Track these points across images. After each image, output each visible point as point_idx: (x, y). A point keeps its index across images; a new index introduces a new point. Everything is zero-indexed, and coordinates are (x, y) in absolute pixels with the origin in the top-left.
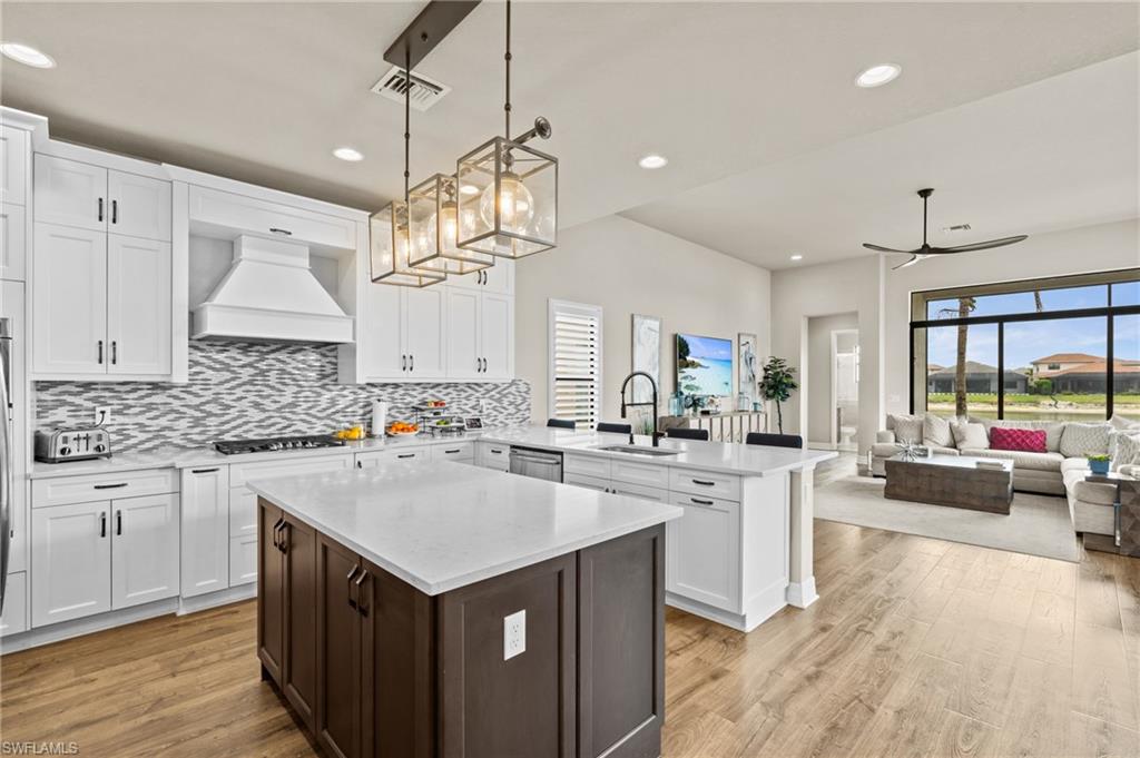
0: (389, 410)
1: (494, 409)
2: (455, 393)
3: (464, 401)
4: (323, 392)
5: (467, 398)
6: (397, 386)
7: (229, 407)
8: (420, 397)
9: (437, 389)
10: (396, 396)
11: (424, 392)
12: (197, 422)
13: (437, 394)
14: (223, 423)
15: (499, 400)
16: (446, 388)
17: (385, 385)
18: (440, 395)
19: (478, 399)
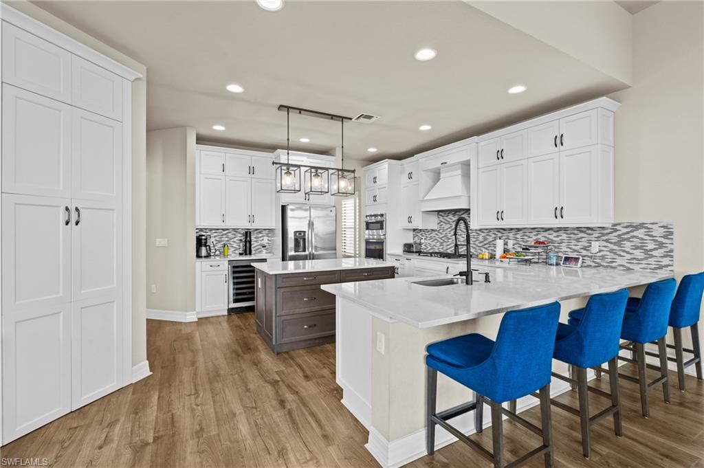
0: (514, 245)
1: (611, 251)
2: (565, 235)
3: (574, 242)
4: (481, 233)
5: (578, 240)
6: (519, 230)
7: (449, 239)
8: (535, 238)
9: (548, 232)
10: (518, 236)
11: (537, 235)
12: (441, 244)
13: (548, 236)
14: (448, 245)
15: (618, 244)
16: (557, 231)
17: (511, 229)
18: (551, 237)
19: (589, 241)
